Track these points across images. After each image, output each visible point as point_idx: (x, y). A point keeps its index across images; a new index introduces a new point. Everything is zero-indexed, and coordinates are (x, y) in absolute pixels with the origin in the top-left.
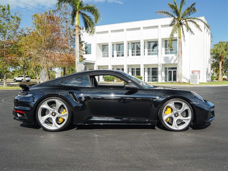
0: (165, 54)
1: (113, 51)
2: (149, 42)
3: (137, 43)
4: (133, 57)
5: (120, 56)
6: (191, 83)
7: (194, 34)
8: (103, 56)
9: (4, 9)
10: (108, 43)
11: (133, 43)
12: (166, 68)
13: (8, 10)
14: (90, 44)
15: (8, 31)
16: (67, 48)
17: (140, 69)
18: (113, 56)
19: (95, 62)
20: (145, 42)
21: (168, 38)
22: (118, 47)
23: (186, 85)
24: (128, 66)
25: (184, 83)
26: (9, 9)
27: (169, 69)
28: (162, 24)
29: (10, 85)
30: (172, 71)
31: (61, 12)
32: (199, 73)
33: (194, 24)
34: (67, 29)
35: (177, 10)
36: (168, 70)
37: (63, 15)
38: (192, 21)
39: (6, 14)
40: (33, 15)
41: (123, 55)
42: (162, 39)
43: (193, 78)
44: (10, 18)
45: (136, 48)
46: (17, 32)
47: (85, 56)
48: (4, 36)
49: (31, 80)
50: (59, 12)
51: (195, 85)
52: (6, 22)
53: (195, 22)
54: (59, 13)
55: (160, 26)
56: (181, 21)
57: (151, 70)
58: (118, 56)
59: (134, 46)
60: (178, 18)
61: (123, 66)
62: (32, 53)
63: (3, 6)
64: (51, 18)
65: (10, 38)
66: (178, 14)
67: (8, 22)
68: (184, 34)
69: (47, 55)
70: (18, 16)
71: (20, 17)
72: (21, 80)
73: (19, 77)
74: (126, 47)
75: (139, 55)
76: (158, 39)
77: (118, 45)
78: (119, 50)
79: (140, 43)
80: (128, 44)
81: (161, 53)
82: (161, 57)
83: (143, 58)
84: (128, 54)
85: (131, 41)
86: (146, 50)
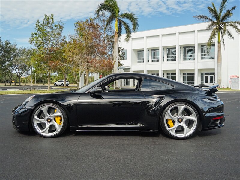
0: (202, 59)
1: (148, 56)
2: (185, 48)
3: (172, 48)
4: (169, 62)
5: (155, 62)
6: (231, 89)
7: (233, 38)
8: (139, 62)
9: (49, 19)
10: (143, 49)
11: (169, 49)
12: (202, 74)
13: (52, 20)
14: (126, 50)
15: (52, 39)
16: (106, 54)
17: (175, 74)
18: (148, 61)
19: (130, 67)
20: (180, 47)
21: (206, 43)
22: (153, 53)
23: (227, 91)
24: (164, 71)
25: (224, 88)
26: (52, 18)
27: (206, 74)
28: (199, 29)
29: (53, 89)
30: (209, 76)
31: (100, 20)
32: (238, 78)
33: (235, 29)
34: (106, 36)
35: (216, 14)
36: (204, 76)
37: (102, 22)
38: (232, 25)
39: (51, 23)
40: (76, 23)
41: (158, 61)
42: (198, 44)
43: (234, 83)
44: (54, 27)
45: (171, 53)
46: (60, 39)
47: (122, 62)
48: (49, 43)
49: (70, 84)
50: (97, 19)
51: (237, 91)
52: (50, 31)
53: (235, 27)
54: (98, 21)
55: (197, 31)
56: (221, 25)
57: (186, 75)
58: (153, 61)
59: (169, 52)
60: (217, 22)
61: (159, 71)
62: (75, 59)
63: (48, 16)
64: (92, 25)
65: (53, 46)
66: (217, 18)
67: (52, 30)
68: (223, 38)
69: (88, 60)
70: (61, 24)
71: (63, 25)
72: (61, 84)
73: (59, 81)
74: (161, 53)
75: (175, 60)
76: (194, 44)
77: (153, 51)
78: (154, 55)
79: (176, 48)
80: (164, 49)
81: (198, 58)
82: (197, 62)
83: (179, 63)
84: (164, 60)
85: (167, 47)
86: (182, 55)
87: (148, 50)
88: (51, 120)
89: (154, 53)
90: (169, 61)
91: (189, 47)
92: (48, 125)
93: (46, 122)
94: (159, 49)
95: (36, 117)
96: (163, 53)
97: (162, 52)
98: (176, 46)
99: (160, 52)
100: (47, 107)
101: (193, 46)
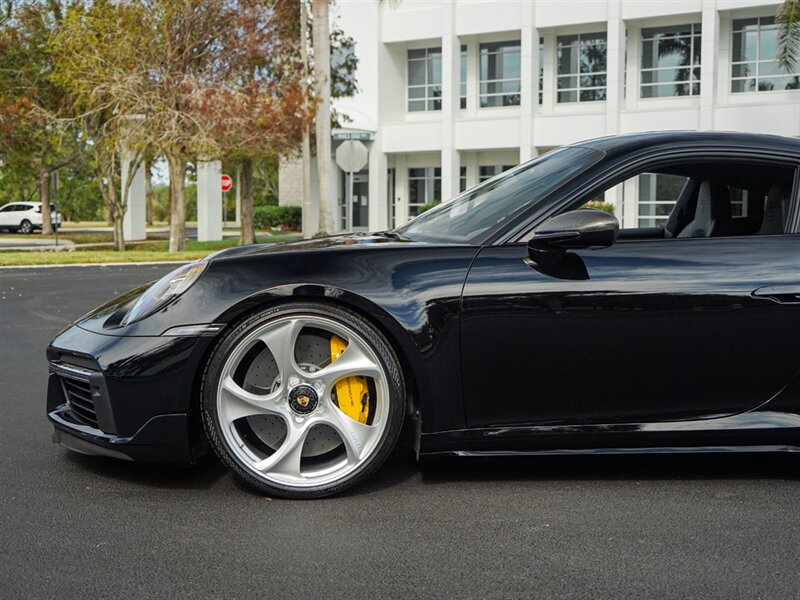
0: (733, 91)
1: (464, 78)
2: (647, 33)
3: (585, 37)
4: (566, 107)
5: (493, 105)
8: (414, 107)
10: (440, 40)
11: (566, 40)
18: (463, 104)
19: (374, 134)
20: (627, 31)
22: (485, 59)
41: (513, 101)
42: (721, 12)
58: (484, 103)
59: (567, 53)
74: (530, 59)
76: (699, 15)
77: (485, 51)
78: (492, 71)
79: (603, 36)
80: (542, 41)
81: (715, 85)
82: (714, 107)
83: (619, 113)
84: (541, 95)
85: (557, 28)
86: (635, 71)
87: (464, 48)
88: (314, 400)
89: (492, 61)
90: (568, 100)
91: (668, 31)
92: (298, 428)
93: (286, 410)
94: (518, 43)
95: (228, 383)
96: (537, 61)
97: (533, 56)
98: (605, 24)
99: (523, 53)
100: (294, 323)
101: (689, 26)
